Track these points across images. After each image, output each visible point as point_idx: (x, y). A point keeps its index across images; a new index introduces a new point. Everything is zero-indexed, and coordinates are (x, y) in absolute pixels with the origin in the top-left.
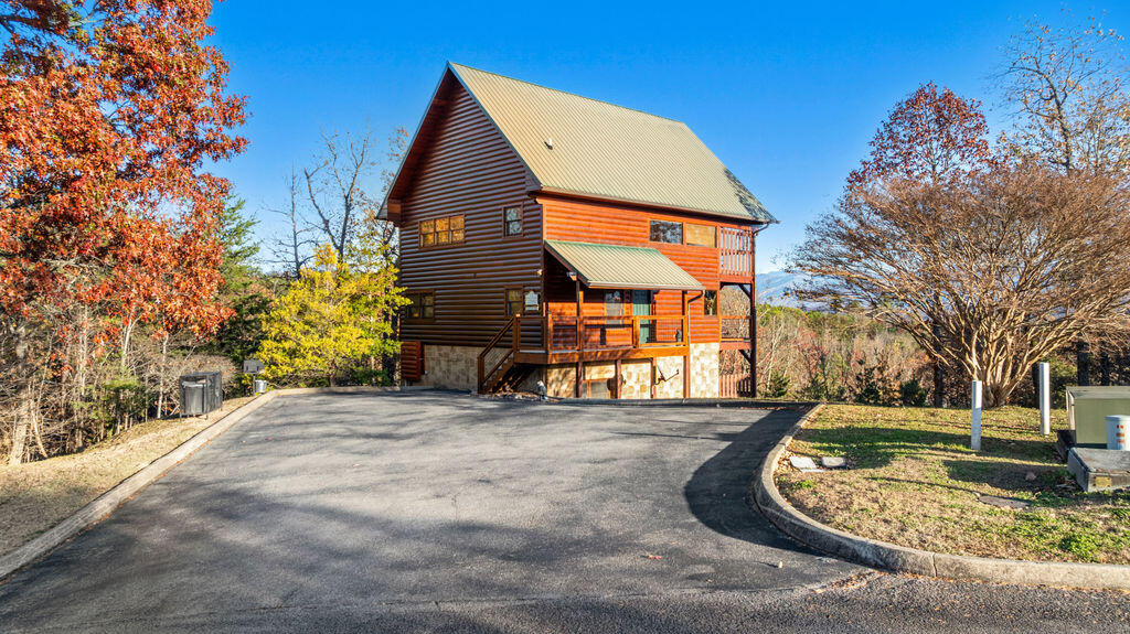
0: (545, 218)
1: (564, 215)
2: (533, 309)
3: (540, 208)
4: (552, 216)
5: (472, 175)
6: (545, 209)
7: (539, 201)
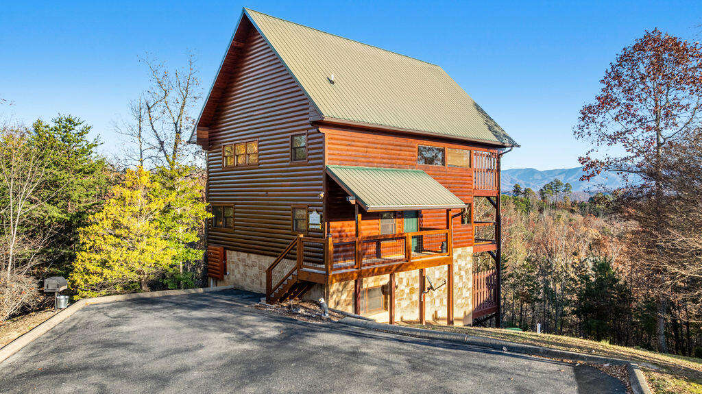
0: (327, 146)
1: (343, 142)
2: (317, 227)
3: (323, 136)
4: (333, 144)
5: (265, 106)
6: (327, 137)
7: (321, 130)
